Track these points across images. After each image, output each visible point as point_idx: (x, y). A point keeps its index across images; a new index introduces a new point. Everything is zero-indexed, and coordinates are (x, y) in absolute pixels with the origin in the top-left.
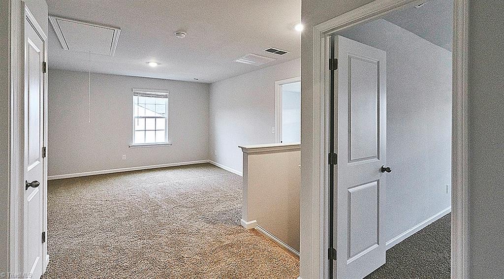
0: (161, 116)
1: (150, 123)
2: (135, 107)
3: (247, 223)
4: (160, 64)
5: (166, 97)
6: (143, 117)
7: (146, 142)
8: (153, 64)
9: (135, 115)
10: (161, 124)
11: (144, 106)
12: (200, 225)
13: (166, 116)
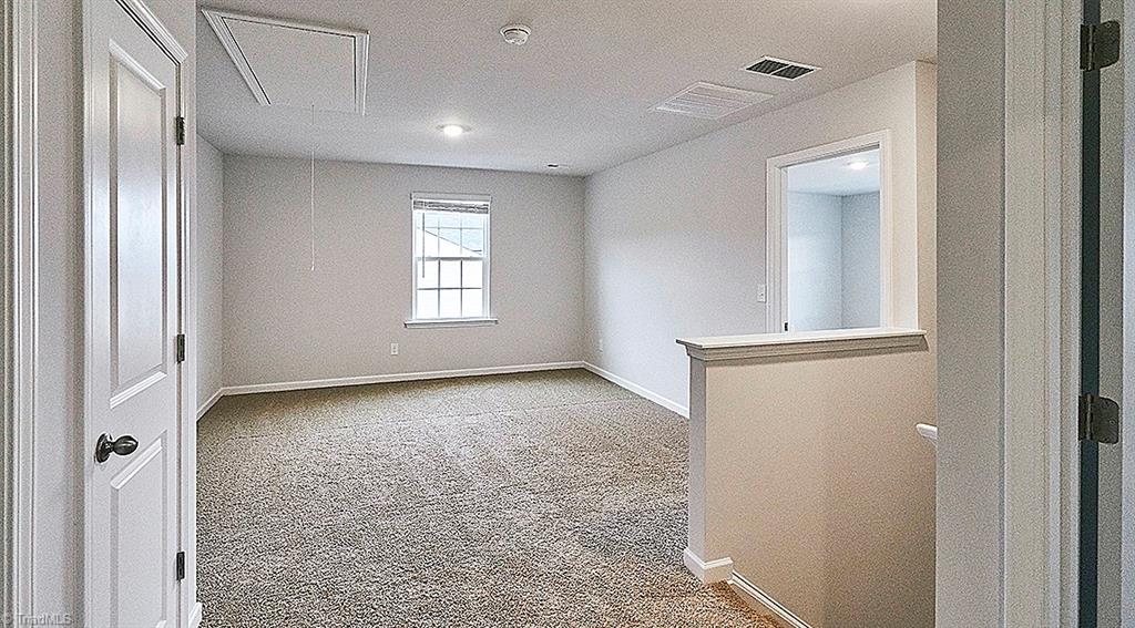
0: (475, 255)
1: (450, 272)
2: (418, 234)
3: (703, 565)
4: (469, 129)
5: (484, 210)
6: (437, 258)
7: (442, 316)
8: (453, 131)
9: (417, 253)
10: (474, 273)
11: (435, 231)
12: (568, 550)
13: (485, 255)
